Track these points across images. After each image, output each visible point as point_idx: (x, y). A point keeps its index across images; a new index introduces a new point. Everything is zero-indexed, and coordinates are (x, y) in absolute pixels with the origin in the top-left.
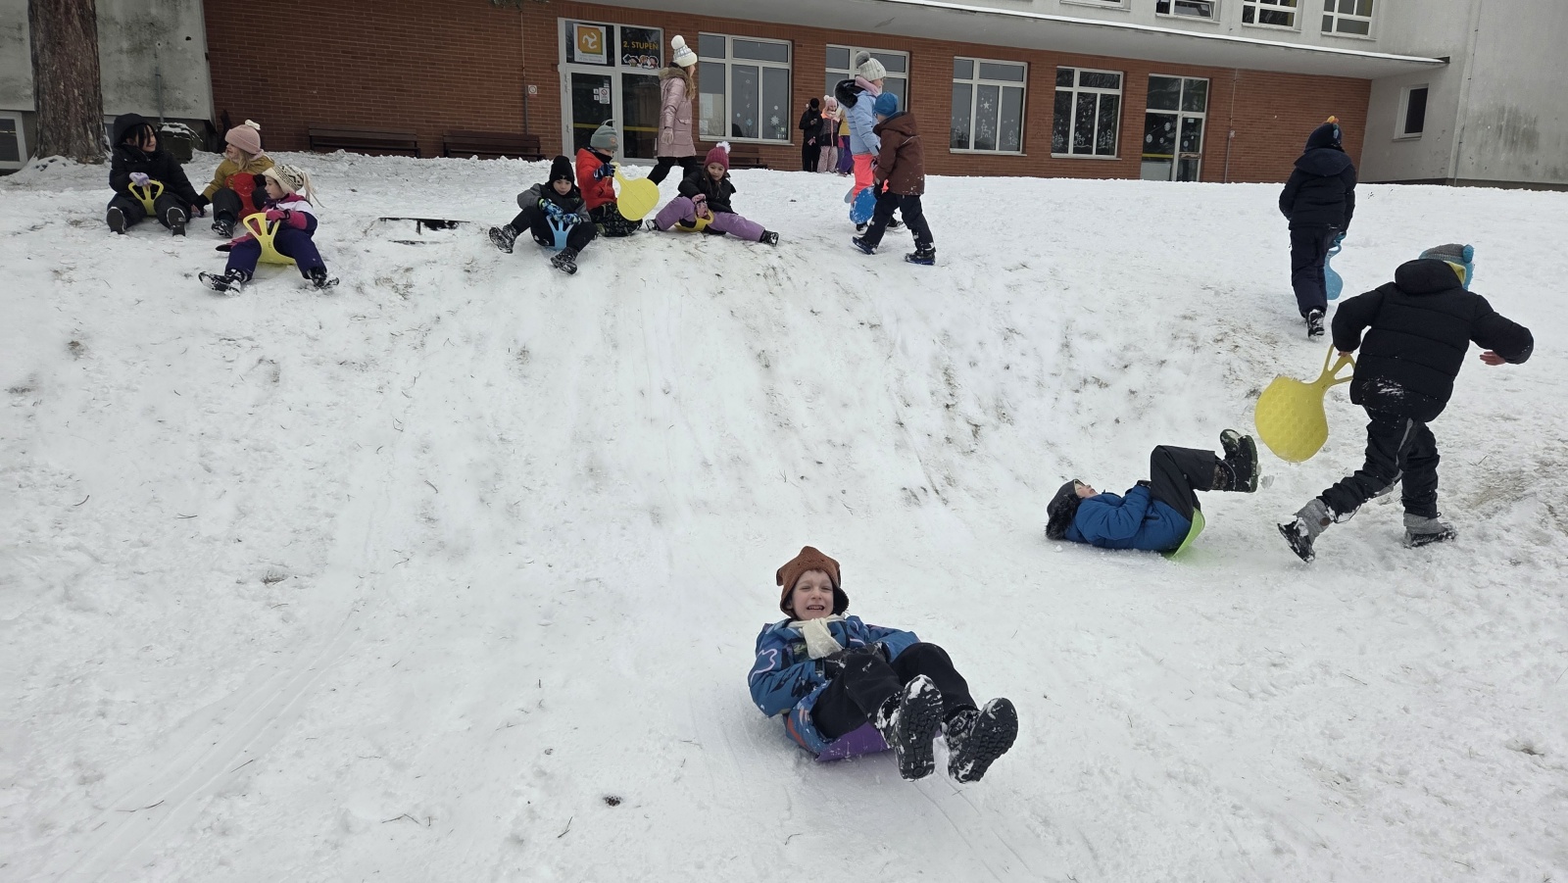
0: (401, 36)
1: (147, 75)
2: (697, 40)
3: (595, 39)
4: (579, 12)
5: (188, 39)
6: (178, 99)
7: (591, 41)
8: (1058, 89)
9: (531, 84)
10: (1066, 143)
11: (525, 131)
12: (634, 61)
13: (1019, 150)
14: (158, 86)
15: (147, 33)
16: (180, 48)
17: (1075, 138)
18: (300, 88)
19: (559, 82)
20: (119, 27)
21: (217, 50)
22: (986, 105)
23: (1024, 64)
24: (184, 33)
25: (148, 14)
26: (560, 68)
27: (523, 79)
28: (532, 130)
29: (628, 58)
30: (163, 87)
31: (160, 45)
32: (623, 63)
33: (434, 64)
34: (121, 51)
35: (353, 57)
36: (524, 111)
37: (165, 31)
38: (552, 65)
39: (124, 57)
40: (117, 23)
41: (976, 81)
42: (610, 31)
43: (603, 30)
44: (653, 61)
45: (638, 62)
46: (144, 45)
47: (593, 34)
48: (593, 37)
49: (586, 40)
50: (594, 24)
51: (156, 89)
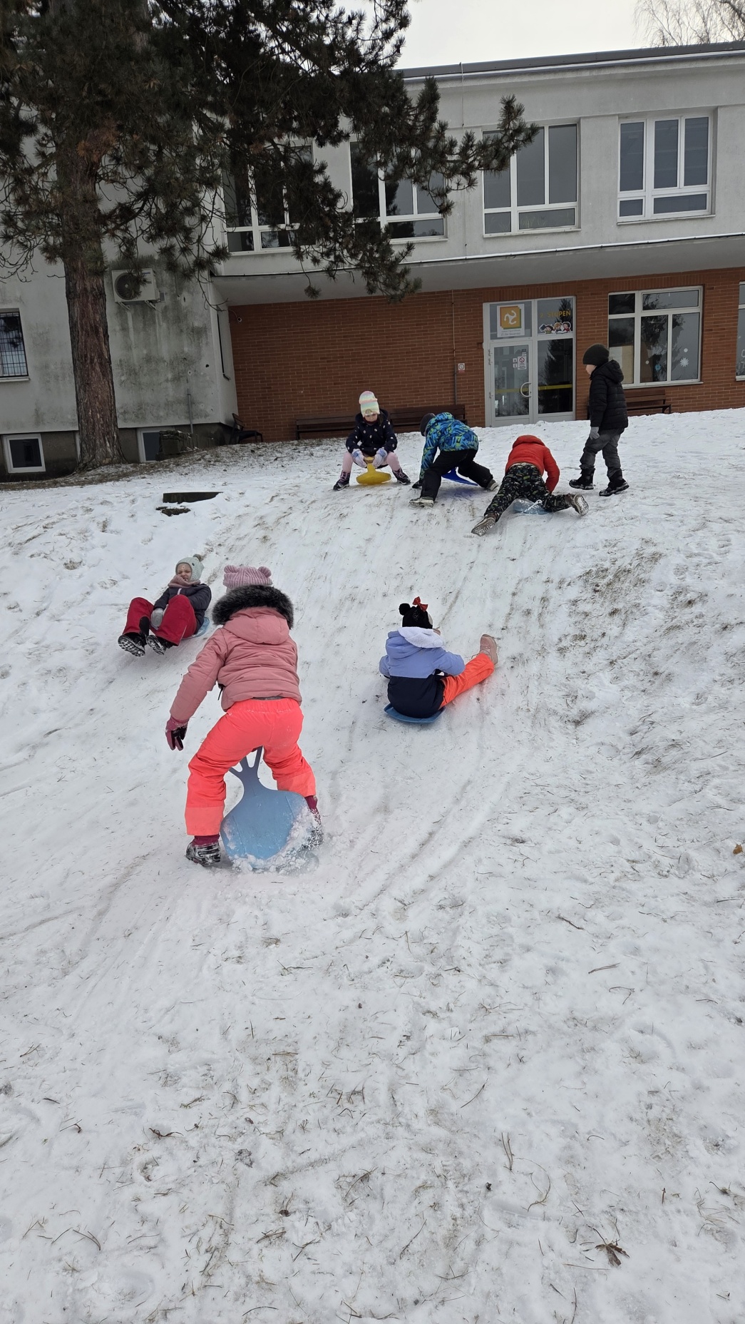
0: (362, 339)
1: (182, 395)
2: (606, 300)
3: (515, 316)
4: (503, 296)
5: (207, 366)
6: (201, 410)
7: (511, 318)
9: (460, 362)
11: (455, 402)
12: (549, 329)
14: (189, 402)
15: (183, 366)
16: (202, 374)
18: (293, 390)
19: (483, 357)
20: (166, 364)
21: (240, 370)
24: (204, 362)
25: (183, 352)
26: (485, 345)
27: (454, 359)
28: (460, 400)
29: (544, 327)
30: (193, 403)
31: (190, 373)
32: (539, 332)
33: (386, 358)
34: (167, 381)
35: (328, 362)
36: (454, 385)
37: (193, 362)
38: (478, 344)
39: (169, 384)
40: (165, 361)
42: (529, 307)
43: (522, 307)
44: (566, 325)
45: (552, 329)
46: (181, 374)
47: (513, 311)
48: (513, 315)
49: (507, 318)
50: (515, 303)
51: (188, 405)
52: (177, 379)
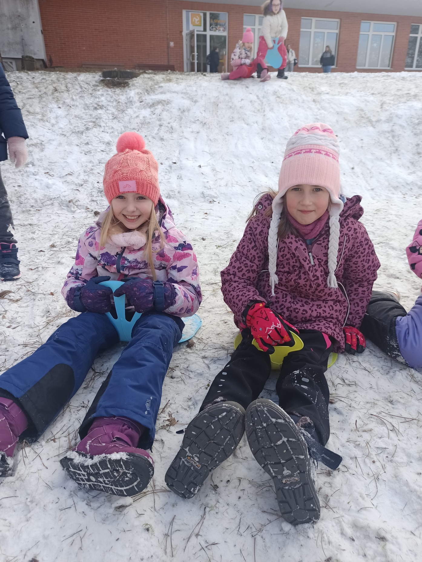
0: (118, 21)
1: (19, 39)
2: (243, 17)
3: (198, 19)
4: (192, 6)
5: (34, 22)
6: (31, 50)
7: (197, 20)
8: (411, 35)
9: (172, 41)
10: (412, 62)
11: (168, 63)
12: (214, 29)
13: (389, 67)
14: (23, 43)
15: (18, 20)
16: (30, 27)
17: (417, 61)
18: (79, 46)
19: (182, 39)
20: (7, 18)
21: (46, 30)
22: (375, 45)
23: (395, 23)
24: (32, 19)
25: (17, 12)
26: (183, 34)
27: (168, 39)
28: (172, 63)
29: (212, 28)
30: (26, 45)
31: (23, 26)
32: (210, 30)
33: (131, 33)
34: (8, 29)
35: (99, 32)
36: (168, 54)
37: (24, 19)
38: (180, 32)
39: (10, 31)
40: (6, 16)
41: (371, 33)
42: (205, 15)
43: (202, 15)
44: (223, 28)
45: (216, 29)
46: (17, 26)
47: (197, 17)
48: (197, 18)
49: (195, 20)
50: (198, 12)
51: (23, 46)
52: (14, 28)
